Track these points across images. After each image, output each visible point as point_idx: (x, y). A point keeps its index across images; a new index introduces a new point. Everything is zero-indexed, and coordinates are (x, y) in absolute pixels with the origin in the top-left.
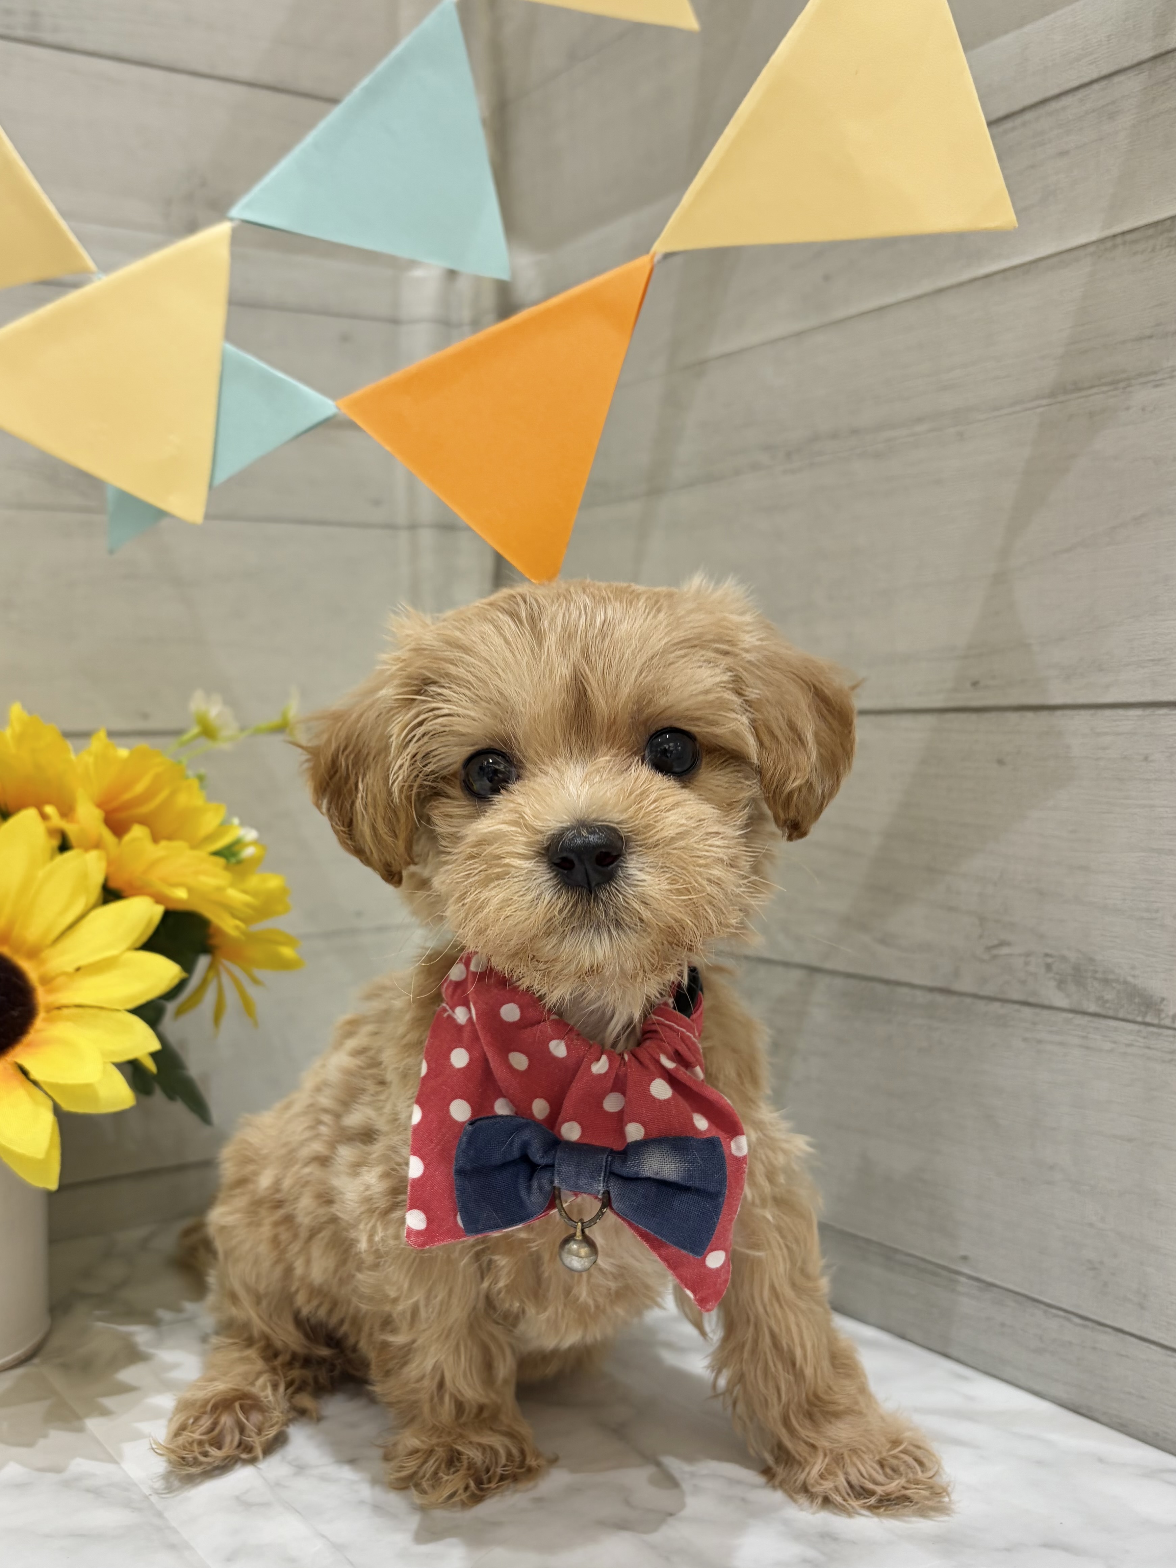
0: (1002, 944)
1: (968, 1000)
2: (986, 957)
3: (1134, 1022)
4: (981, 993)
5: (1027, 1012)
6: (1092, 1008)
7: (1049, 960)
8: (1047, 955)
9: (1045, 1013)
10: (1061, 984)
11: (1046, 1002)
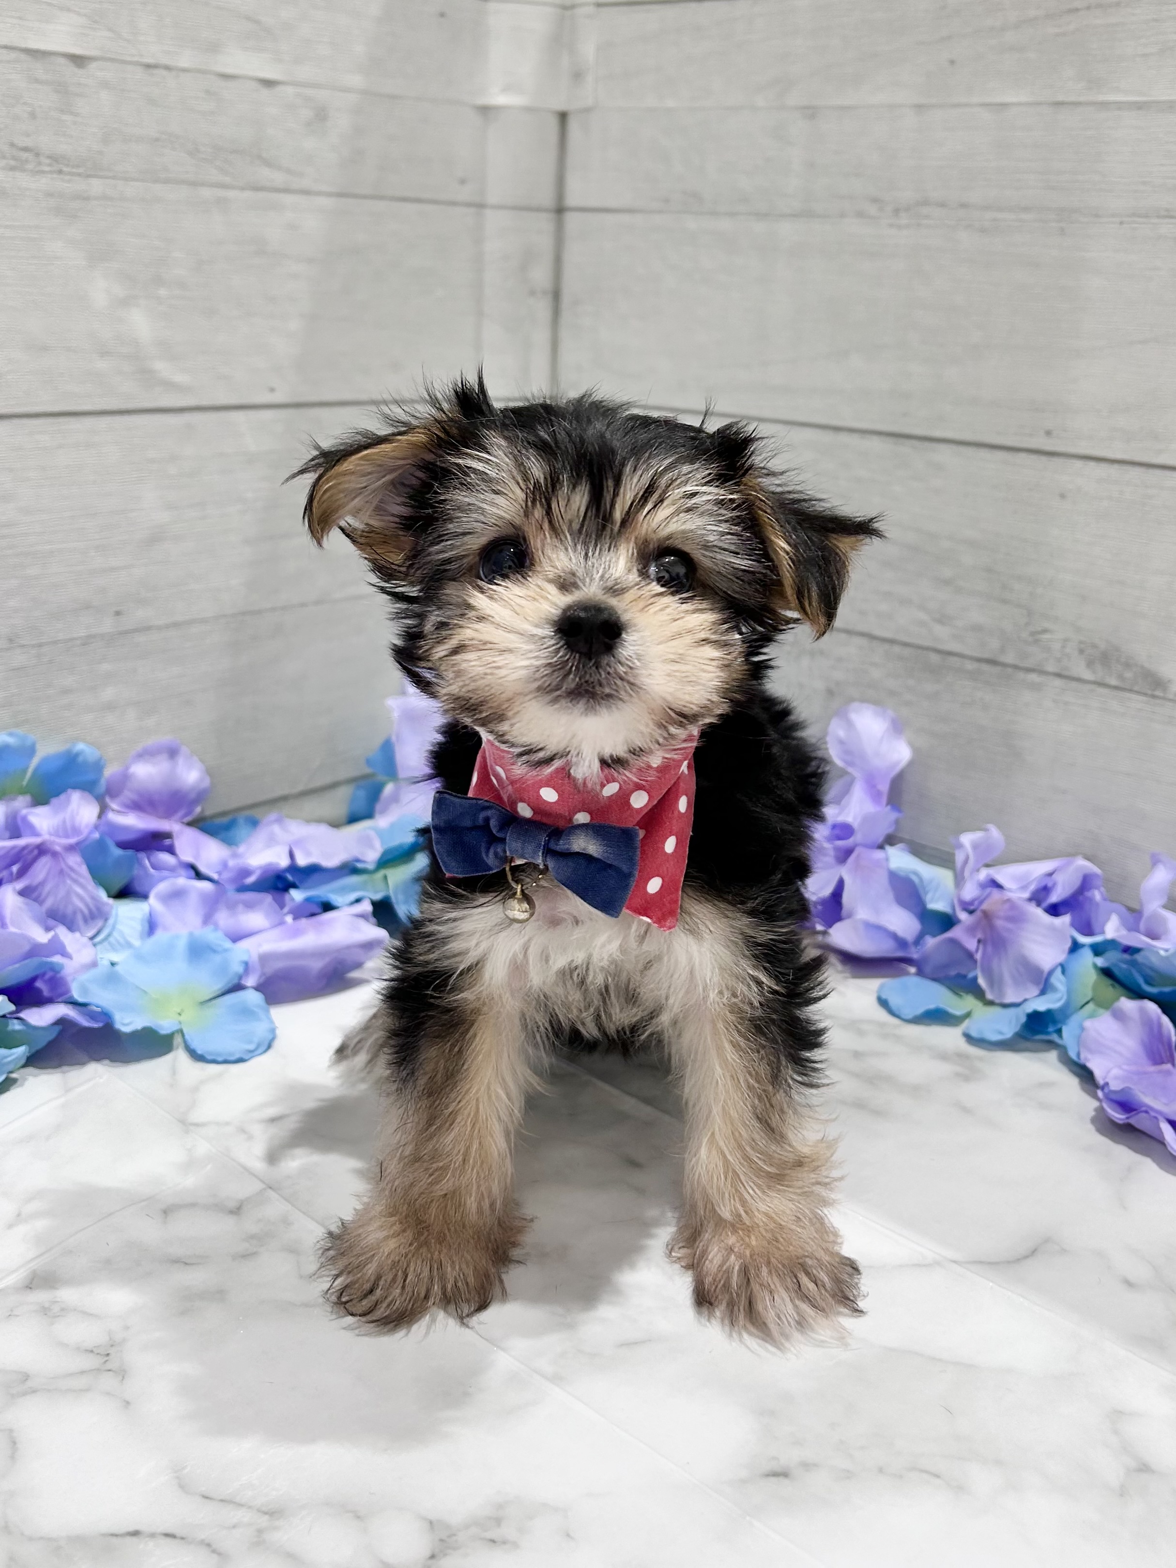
0: (1045, 631)
1: (1010, 670)
2: (1030, 639)
3: (1145, 694)
4: (1021, 665)
5: (1058, 682)
6: (1113, 682)
7: (1082, 646)
8: (1081, 642)
9: (1074, 684)
10: (1090, 664)
11: (1075, 675)
